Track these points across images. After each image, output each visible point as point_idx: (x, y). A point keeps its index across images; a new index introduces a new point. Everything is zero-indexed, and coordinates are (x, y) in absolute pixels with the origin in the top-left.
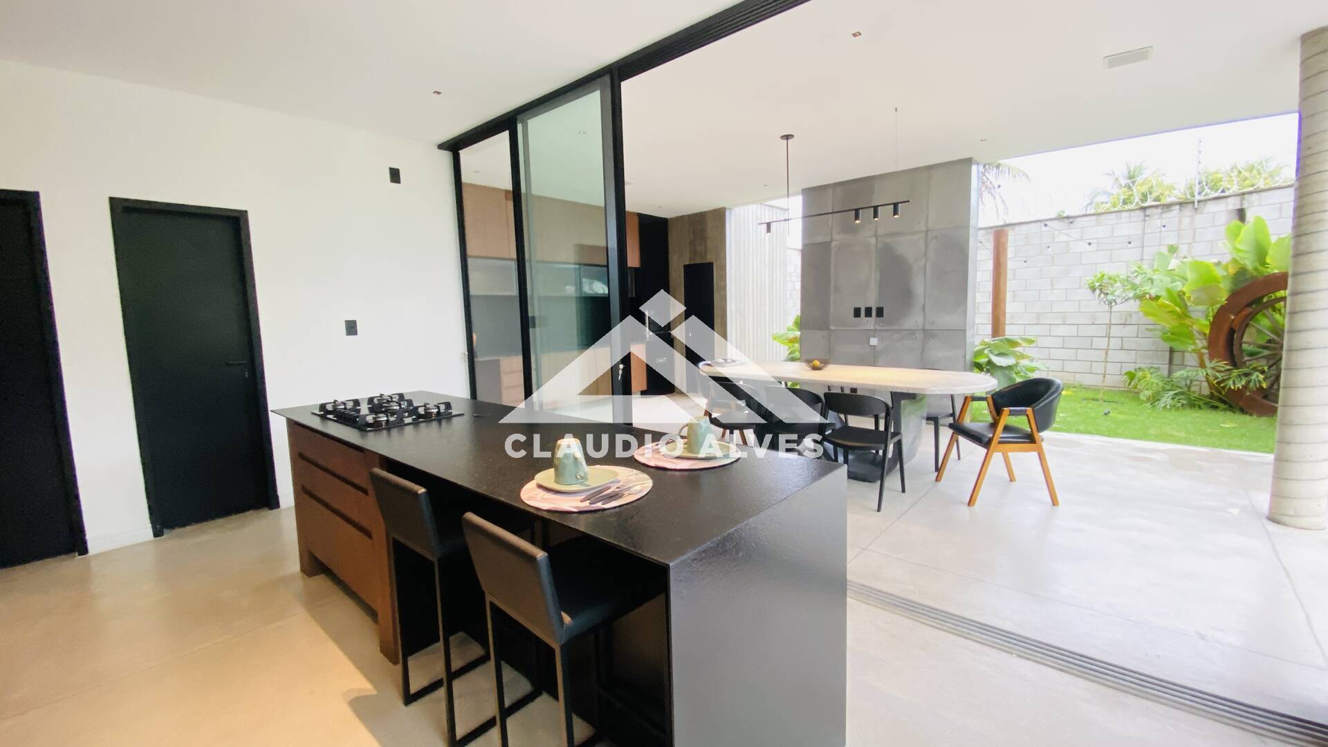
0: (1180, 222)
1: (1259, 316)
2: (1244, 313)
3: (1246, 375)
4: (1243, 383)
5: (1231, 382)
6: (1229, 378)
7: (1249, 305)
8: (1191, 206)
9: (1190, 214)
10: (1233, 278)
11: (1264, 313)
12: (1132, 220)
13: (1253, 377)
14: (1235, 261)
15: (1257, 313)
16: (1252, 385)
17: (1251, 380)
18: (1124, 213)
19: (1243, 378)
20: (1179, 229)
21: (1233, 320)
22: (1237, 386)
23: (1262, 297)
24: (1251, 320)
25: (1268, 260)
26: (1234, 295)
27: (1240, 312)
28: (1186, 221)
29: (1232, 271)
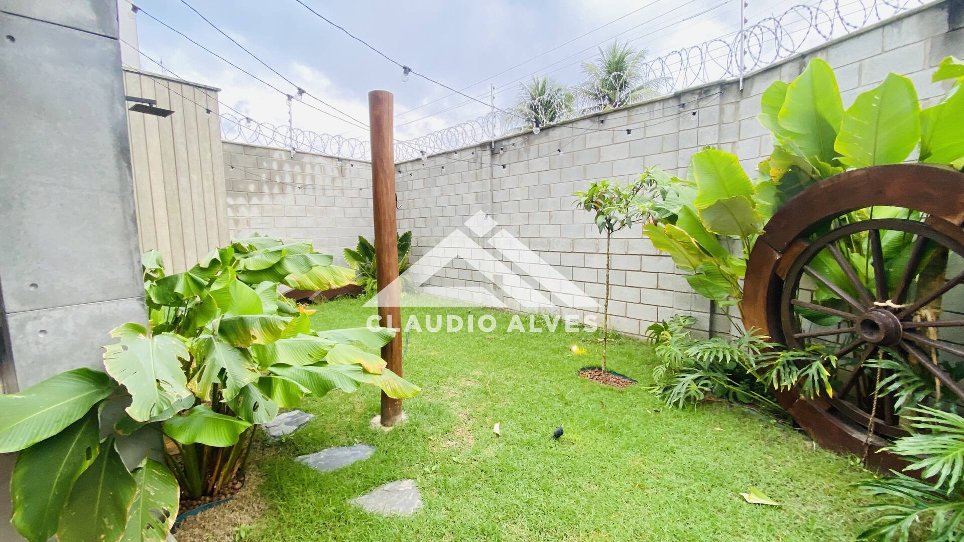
0: (722, 111)
1: (822, 255)
2: (797, 249)
3: (800, 364)
4: (794, 380)
5: (774, 375)
6: (772, 367)
7: (804, 235)
8: (735, 87)
9: (733, 101)
10: (778, 187)
11: (831, 251)
12: (666, 114)
13: (812, 371)
14: (780, 152)
15: (820, 249)
16: (807, 386)
17: (807, 375)
18: (657, 104)
19: (794, 368)
20: (721, 123)
21: (778, 261)
22: (783, 384)
23: (828, 220)
24: (807, 263)
25: (837, 148)
26: (780, 217)
27: (790, 245)
28: (729, 110)
29: (776, 172)
